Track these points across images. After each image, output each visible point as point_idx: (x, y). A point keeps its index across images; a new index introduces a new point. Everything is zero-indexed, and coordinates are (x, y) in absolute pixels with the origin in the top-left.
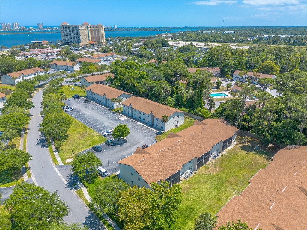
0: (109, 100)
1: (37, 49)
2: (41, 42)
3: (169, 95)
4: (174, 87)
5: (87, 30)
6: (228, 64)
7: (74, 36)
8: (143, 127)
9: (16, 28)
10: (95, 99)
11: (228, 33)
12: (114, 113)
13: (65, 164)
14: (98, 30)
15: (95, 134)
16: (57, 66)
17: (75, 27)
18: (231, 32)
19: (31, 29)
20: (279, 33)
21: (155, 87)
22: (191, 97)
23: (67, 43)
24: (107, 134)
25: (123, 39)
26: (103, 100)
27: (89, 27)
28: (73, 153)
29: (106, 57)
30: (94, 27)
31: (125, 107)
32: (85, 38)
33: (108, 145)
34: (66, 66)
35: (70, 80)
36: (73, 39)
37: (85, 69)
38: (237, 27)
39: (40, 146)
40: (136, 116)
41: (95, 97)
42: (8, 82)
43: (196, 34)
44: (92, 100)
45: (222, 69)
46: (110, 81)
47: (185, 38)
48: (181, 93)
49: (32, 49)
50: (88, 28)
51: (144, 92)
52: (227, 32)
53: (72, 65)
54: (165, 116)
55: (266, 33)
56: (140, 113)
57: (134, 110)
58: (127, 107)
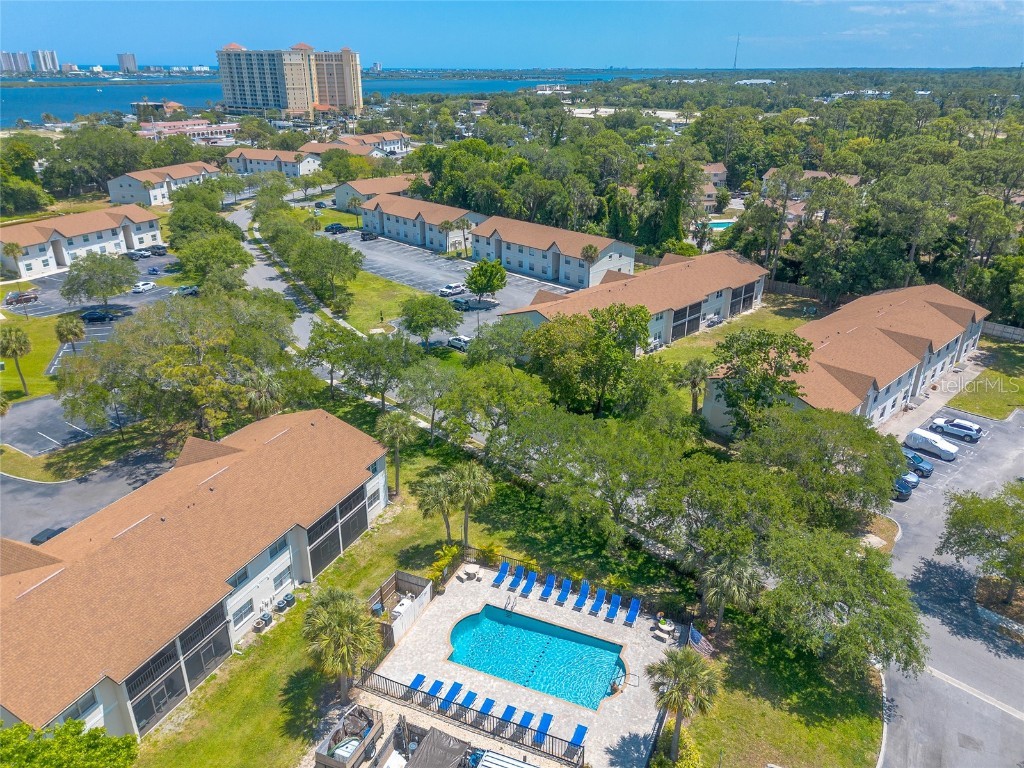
0: (431, 230)
2: (162, 106)
3: (590, 218)
4: (603, 199)
5: (307, 68)
6: (749, 151)
7: (264, 89)
8: (532, 282)
9: (46, 68)
10: (389, 232)
11: (751, 84)
12: (449, 259)
13: (368, 335)
14: (340, 68)
15: (417, 294)
16: (248, 162)
17: (267, 57)
18: (762, 81)
19: (98, 72)
20: (916, 85)
21: (553, 193)
22: (651, 216)
23: (242, 110)
24: (449, 291)
25: (416, 101)
26: (414, 232)
27: (312, 57)
28: (382, 319)
29: (384, 143)
30: (329, 57)
31: (477, 241)
32: (303, 94)
34: (275, 163)
36: (259, 98)
37: (338, 166)
38: (781, 71)
40: (509, 263)
41: (390, 225)
42: (128, 198)
43: (650, 85)
44: (382, 234)
45: (731, 168)
46: (421, 193)
47: (613, 99)
48: (624, 206)
50: (309, 60)
52: (748, 82)
53: (296, 159)
54: (591, 247)
55: (876, 85)
56: (521, 251)
57: (504, 246)
58: (483, 242)
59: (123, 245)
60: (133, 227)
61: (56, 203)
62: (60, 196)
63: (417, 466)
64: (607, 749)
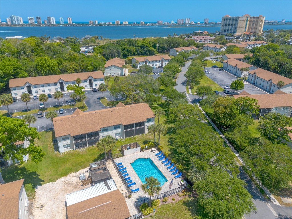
0: (238, 70)
1: (197, 36)
2: (202, 32)
5: (245, 22)
9: (187, 22)
12: (239, 79)
13: (193, 94)
14: (257, 21)
15: (218, 87)
16: (209, 47)
17: (235, 19)
24: (227, 87)
26: (234, 70)
27: (249, 18)
29: (255, 44)
30: (254, 18)
31: (250, 75)
32: (242, 29)
33: (225, 93)
34: (215, 48)
35: (215, 57)
36: (230, 30)
39: (182, 85)
40: (257, 83)
41: (229, 68)
42: (173, 54)
44: (226, 70)
46: (247, 59)
49: (194, 36)
50: (247, 19)
51: (275, 69)
53: (221, 47)
54: (281, 82)
56: (261, 80)
57: (257, 77)
58: (251, 75)
59: (161, 64)
60: (164, 60)
61: (158, 53)
62: (159, 52)
63: (170, 126)
64: (140, 196)
